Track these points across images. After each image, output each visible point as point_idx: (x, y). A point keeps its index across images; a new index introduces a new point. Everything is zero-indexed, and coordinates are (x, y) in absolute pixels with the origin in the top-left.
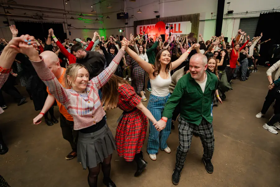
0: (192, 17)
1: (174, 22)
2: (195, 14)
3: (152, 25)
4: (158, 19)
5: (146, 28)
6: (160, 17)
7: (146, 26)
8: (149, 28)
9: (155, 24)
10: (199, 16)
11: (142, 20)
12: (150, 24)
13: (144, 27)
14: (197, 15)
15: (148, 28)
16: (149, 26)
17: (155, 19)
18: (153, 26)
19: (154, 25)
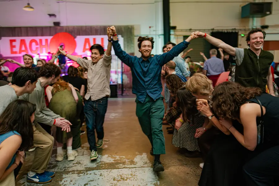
0: (123, 30)
1: (92, 35)
2: (128, 26)
3: (44, 38)
4: (58, 28)
5: (28, 43)
6: (62, 25)
7: (28, 39)
8: (37, 44)
9: (51, 37)
10: (133, 28)
11: (15, 28)
12: (37, 35)
13: (23, 42)
14: (130, 27)
15: (34, 44)
16: (37, 38)
17: (50, 27)
18: (47, 40)
19: (49, 38)
